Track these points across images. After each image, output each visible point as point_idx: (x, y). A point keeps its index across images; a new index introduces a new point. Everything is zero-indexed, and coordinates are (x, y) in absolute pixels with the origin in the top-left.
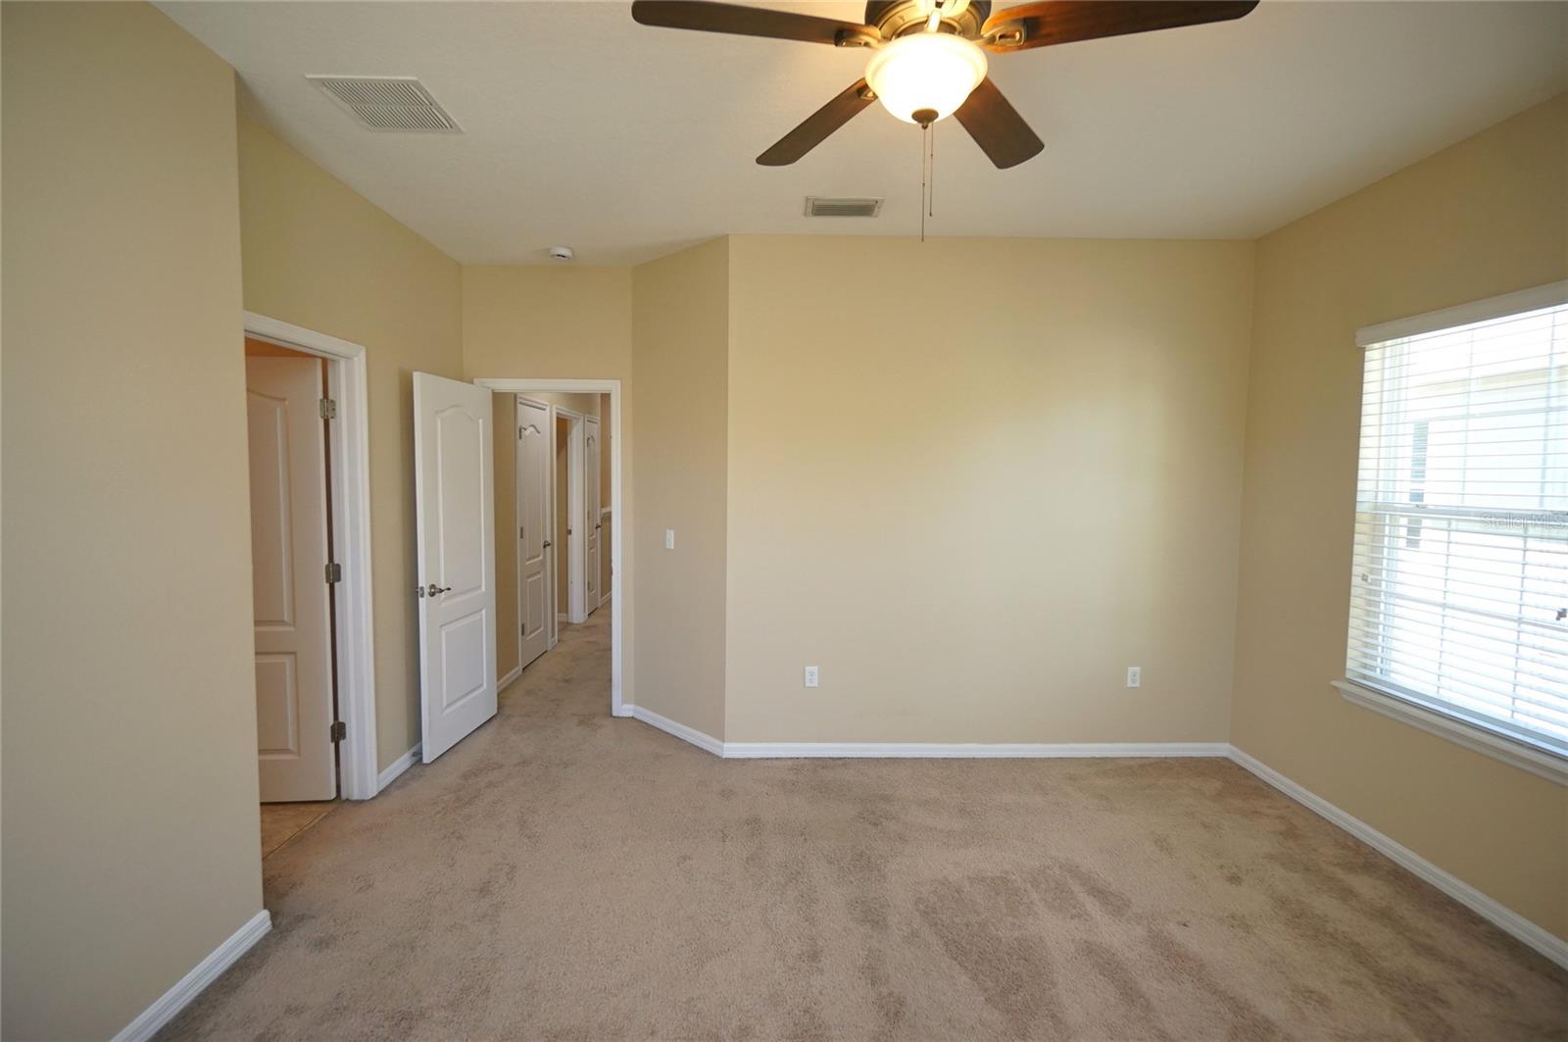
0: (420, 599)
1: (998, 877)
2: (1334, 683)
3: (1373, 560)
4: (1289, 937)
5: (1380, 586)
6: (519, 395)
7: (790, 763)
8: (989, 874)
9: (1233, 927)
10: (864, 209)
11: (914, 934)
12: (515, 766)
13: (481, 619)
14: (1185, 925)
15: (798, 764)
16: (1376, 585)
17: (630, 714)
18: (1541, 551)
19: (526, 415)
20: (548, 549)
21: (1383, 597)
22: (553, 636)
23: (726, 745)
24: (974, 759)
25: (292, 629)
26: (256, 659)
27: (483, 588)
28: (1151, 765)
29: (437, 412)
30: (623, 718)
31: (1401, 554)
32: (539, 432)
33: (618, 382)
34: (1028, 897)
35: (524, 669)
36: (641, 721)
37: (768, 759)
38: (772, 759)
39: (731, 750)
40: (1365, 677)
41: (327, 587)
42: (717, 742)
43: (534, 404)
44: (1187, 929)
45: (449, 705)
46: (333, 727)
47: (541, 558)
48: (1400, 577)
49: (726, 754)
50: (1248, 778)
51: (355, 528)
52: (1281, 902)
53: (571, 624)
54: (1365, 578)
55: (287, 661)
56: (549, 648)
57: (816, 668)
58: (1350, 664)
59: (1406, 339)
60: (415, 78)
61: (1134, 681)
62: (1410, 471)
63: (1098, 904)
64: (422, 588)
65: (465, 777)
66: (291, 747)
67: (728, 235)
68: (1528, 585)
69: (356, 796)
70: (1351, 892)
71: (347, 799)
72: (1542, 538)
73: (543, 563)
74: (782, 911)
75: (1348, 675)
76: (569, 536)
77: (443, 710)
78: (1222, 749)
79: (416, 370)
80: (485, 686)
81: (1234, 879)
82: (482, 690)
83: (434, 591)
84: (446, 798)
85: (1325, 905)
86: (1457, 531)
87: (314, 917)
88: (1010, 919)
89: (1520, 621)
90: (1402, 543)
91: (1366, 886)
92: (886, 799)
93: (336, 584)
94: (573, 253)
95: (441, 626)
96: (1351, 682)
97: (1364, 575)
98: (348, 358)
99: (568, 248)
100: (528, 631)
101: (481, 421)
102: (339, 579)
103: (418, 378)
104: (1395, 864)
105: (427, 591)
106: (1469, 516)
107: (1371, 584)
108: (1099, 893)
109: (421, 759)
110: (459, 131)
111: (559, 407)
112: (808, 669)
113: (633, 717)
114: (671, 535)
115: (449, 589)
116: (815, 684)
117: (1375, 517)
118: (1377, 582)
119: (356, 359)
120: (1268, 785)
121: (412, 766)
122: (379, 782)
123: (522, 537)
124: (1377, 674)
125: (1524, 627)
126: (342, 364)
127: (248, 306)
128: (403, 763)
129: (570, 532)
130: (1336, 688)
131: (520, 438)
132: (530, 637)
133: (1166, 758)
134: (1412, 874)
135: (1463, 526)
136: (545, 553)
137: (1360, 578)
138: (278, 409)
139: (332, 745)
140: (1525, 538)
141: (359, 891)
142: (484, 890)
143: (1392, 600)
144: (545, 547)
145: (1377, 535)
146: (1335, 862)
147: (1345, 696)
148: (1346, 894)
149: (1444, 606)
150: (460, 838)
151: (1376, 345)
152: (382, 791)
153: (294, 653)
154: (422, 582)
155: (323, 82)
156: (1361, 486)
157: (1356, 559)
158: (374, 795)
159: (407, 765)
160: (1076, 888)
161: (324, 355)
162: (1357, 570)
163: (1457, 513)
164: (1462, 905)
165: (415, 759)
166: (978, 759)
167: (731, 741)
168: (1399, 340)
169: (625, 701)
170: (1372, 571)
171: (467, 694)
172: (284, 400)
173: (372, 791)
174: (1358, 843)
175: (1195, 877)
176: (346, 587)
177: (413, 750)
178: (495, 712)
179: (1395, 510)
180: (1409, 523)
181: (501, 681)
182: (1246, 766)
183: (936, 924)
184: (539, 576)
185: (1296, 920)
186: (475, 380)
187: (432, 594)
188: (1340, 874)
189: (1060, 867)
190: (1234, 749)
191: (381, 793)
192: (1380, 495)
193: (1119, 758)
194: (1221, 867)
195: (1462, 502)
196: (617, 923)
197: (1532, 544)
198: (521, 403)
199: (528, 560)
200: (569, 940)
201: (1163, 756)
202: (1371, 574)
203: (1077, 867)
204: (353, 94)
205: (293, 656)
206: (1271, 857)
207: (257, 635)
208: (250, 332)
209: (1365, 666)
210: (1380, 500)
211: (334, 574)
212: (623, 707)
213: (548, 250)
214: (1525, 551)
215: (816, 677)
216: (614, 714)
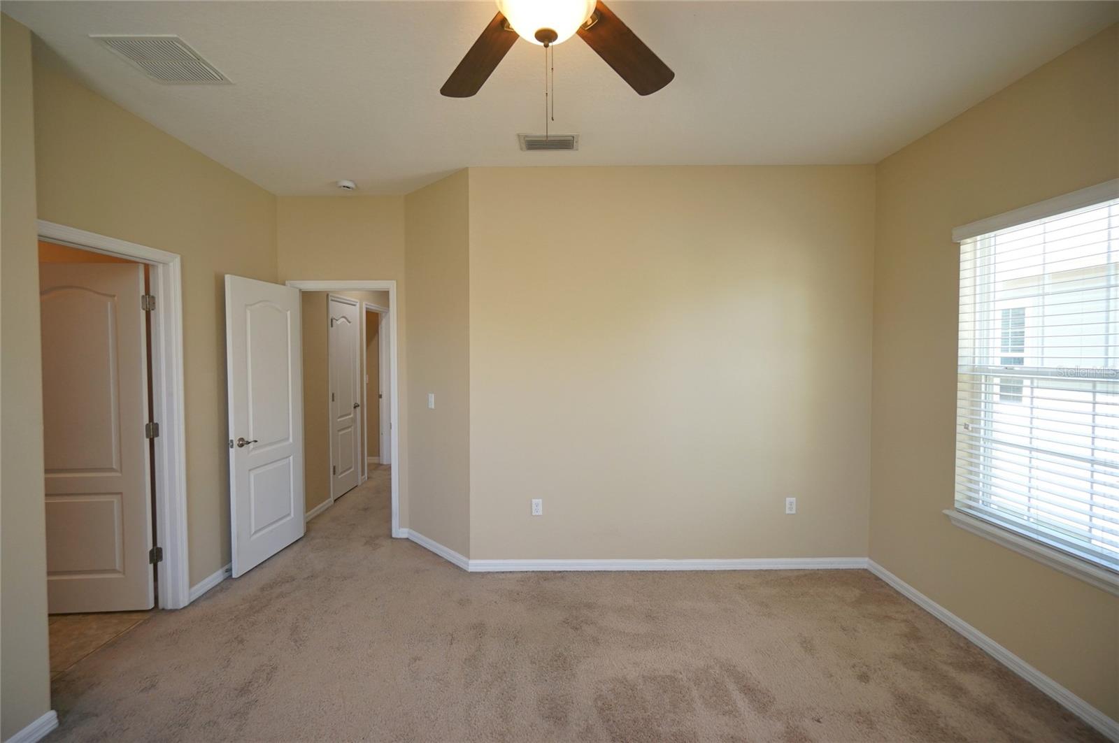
0: (231, 449)
1: (667, 676)
2: (946, 512)
3: (973, 412)
4: (905, 733)
5: (980, 433)
6: (330, 294)
7: (520, 575)
8: (661, 673)
9: (858, 722)
10: (565, 144)
11: (589, 729)
12: (304, 579)
13: (289, 463)
14: (819, 721)
15: (525, 577)
16: (976, 432)
17: (405, 536)
18: (1107, 404)
19: (336, 309)
20: (358, 409)
21: (982, 442)
22: (363, 474)
23: (471, 562)
24: (665, 571)
25: (118, 474)
26: (46, 499)
27: (291, 440)
28: (806, 575)
29: (246, 305)
30: (400, 539)
31: (996, 407)
32: (350, 322)
33: (394, 282)
34: (690, 695)
35: (335, 501)
36: (413, 542)
37: (503, 572)
38: (507, 572)
39: (475, 565)
40: (970, 507)
41: (147, 441)
42: (465, 559)
43: (342, 301)
44: (820, 724)
45: (256, 532)
46: (151, 552)
47: (352, 416)
48: (995, 426)
49: (471, 569)
50: (882, 587)
51: (170, 395)
52: (901, 699)
53: (382, 465)
54: (966, 427)
55: (116, 500)
56: (360, 484)
57: (541, 500)
58: (957, 496)
59: (992, 234)
60: (175, 36)
61: (791, 509)
62: (1000, 340)
63: (747, 701)
64: (232, 441)
65: (262, 589)
66: (117, 568)
67: (467, 168)
68: (1098, 431)
69: (170, 606)
70: (961, 689)
71: (163, 609)
72: (1107, 393)
73: (354, 420)
74: (483, 708)
75: (957, 505)
76: (380, 400)
77: (251, 537)
78: (862, 563)
79: (227, 274)
80: (292, 515)
81: (864, 678)
82: (288, 518)
83: (243, 443)
84: (241, 607)
85: (938, 701)
86: (1038, 388)
87: (97, 715)
88: (672, 715)
89: (1093, 462)
90: (996, 398)
91: (973, 683)
92: (589, 606)
93: (156, 439)
94: (356, 186)
95: (250, 470)
96: (959, 511)
97: (965, 424)
98: (165, 264)
99: (351, 180)
100: (339, 470)
101: (289, 313)
102: (157, 435)
103: (228, 279)
104: (999, 663)
105: (236, 443)
106: (1048, 375)
107: (972, 431)
108: (748, 690)
109: (231, 576)
110: (230, 83)
111: (367, 303)
112: (534, 501)
113: (408, 539)
114: (432, 398)
115: (256, 441)
116: (540, 513)
117: (973, 377)
118: (977, 430)
119: (171, 264)
120: (898, 593)
121: (224, 580)
122: (190, 595)
123: (333, 400)
124: (980, 505)
125: (1096, 467)
126: (160, 269)
127: (41, 215)
128: (216, 577)
129: (380, 396)
130: (947, 516)
131: (332, 326)
132: (340, 477)
133: (818, 570)
134: (1013, 672)
135: (1042, 383)
136: (355, 413)
137: (963, 427)
138: (109, 303)
139: (151, 566)
140: (1094, 393)
141: (142, 691)
142: (243, 690)
143: (988, 444)
144: (355, 407)
145: (975, 393)
146: (949, 661)
147: (954, 522)
148: (957, 691)
149: (1031, 449)
150: (241, 642)
151: (968, 240)
152: (192, 602)
153: (121, 493)
154: (232, 436)
155: (107, 41)
156: (961, 352)
157: (959, 412)
158: (186, 604)
159: (220, 579)
160: (732, 687)
161: (145, 261)
162: (960, 420)
163: (1037, 373)
164: (1055, 701)
165: (227, 574)
166: (669, 571)
167: (475, 558)
168: (987, 235)
169: (401, 526)
170: (972, 421)
171: (277, 521)
172: (114, 296)
173: (184, 601)
174: (968, 643)
175: (831, 676)
176: (162, 441)
177: (226, 567)
178: (302, 535)
179: (989, 371)
180: (1001, 382)
181: (309, 513)
182: (881, 576)
183: (609, 720)
184: (350, 430)
185: (914, 716)
186: (287, 282)
187: (241, 446)
188: (952, 673)
189: (721, 667)
190: (872, 562)
191: (192, 604)
192: (977, 359)
193: (780, 570)
194: (854, 666)
195: (1042, 364)
196: (344, 719)
197: (1100, 397)
198: (332, 300)
199: (339, 418)
200: (300, 735)
201: (816, 568)
202: (972, 423)
203: (734, 667)
204: (132, 49)
205: (119, 496)
206: (895, 657)
207: (47, 480)
208: (42, 236)
209: (970, 498)
210: (977, 363)
211: (153, 431)
212: (400, 531)
213: (337, 183)
214: (1094, 403)
215: (540, 508)
216: (393, 536)
